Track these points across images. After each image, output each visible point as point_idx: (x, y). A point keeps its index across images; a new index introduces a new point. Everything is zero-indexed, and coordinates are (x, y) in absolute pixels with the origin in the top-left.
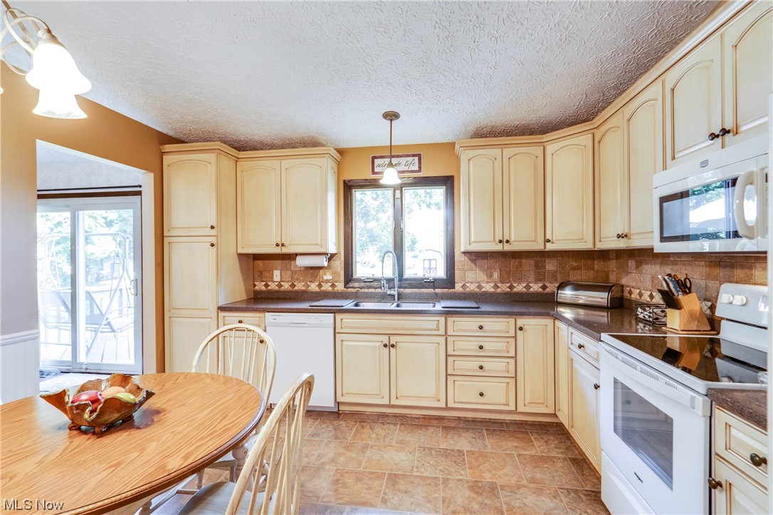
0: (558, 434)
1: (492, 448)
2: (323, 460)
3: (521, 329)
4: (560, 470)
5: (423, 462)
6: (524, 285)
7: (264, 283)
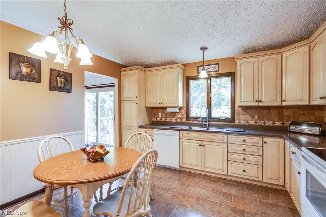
0: (285, 196)
1: (246, 196)
2: (171, 187)
3: (265, 143)
4: (281, 212)
5: (212, 195)
6: (271, 122)
7: (155, 118)
